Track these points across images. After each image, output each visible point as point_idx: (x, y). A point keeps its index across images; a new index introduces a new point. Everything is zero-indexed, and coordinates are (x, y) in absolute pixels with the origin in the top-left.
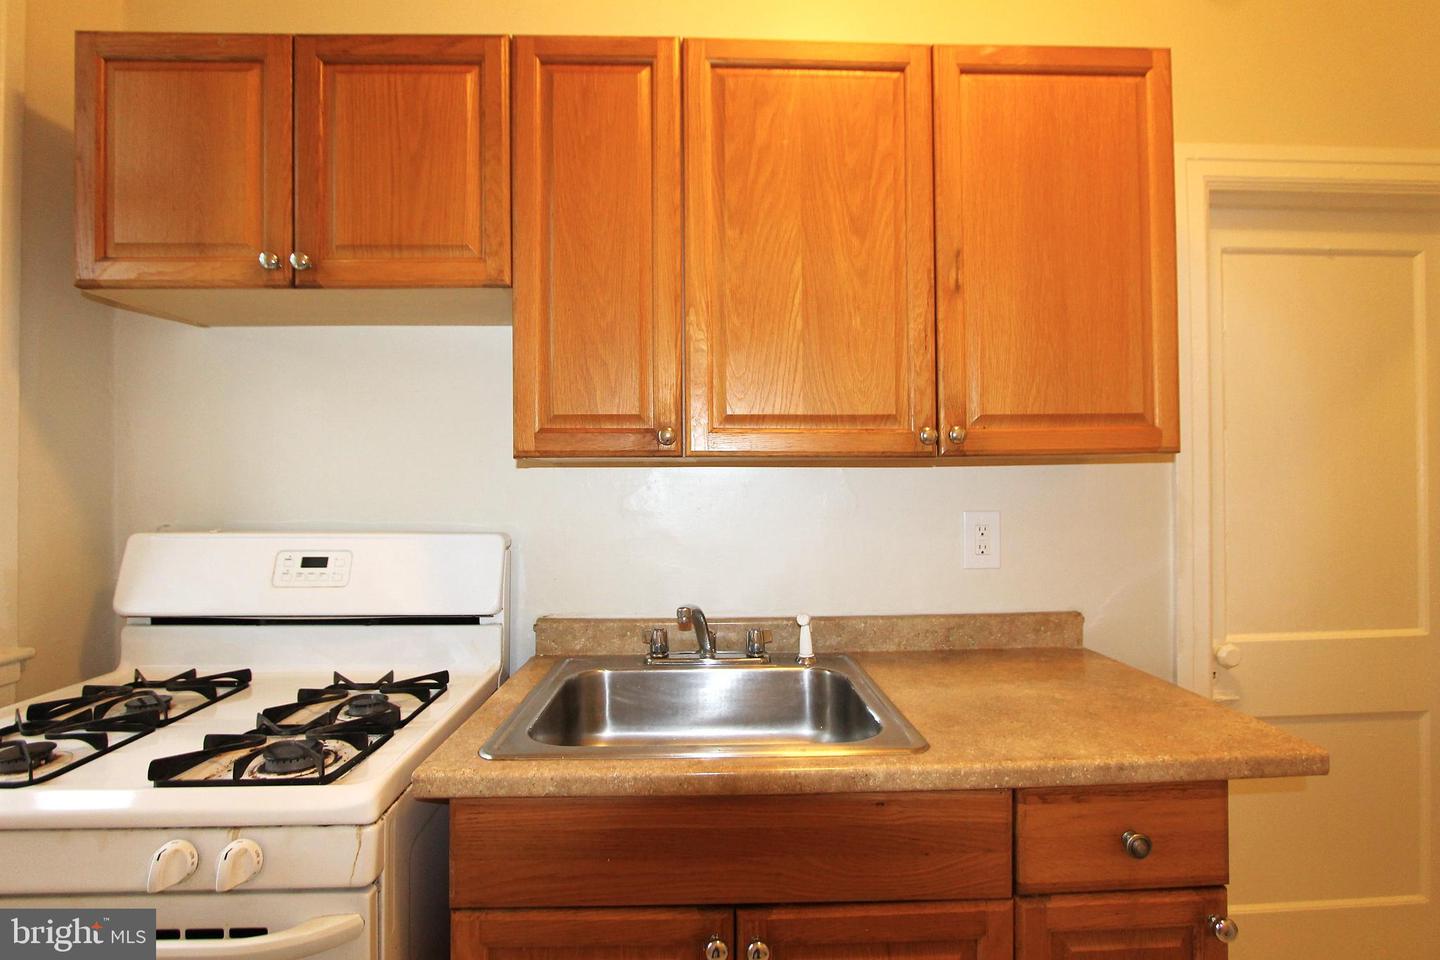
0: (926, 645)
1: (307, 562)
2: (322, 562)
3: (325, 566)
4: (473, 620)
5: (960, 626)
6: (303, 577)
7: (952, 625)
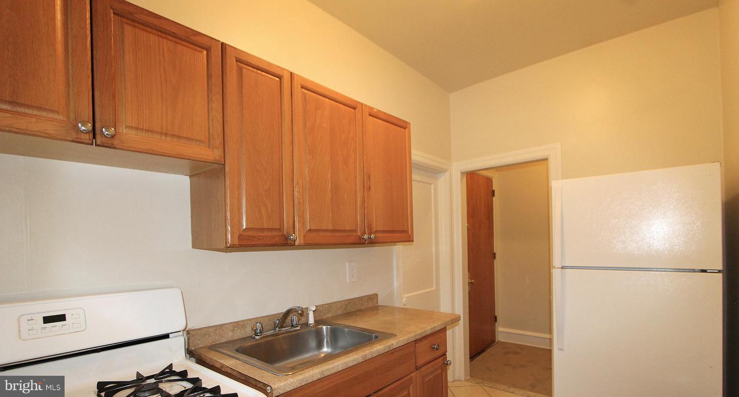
0: (340, 312)
1: (47, 320)
2: (62, 318)
3: (65, 320)
4: (166, 336)
5: (349, 303)
6: (47, 330)
7: (347, 303)
